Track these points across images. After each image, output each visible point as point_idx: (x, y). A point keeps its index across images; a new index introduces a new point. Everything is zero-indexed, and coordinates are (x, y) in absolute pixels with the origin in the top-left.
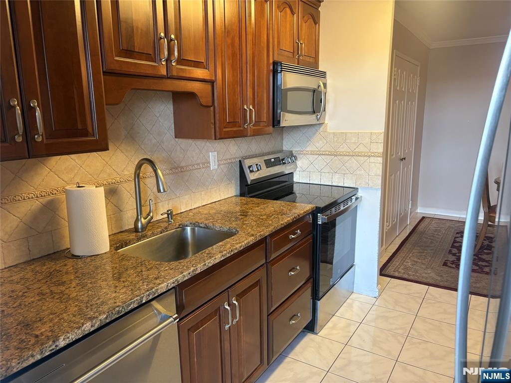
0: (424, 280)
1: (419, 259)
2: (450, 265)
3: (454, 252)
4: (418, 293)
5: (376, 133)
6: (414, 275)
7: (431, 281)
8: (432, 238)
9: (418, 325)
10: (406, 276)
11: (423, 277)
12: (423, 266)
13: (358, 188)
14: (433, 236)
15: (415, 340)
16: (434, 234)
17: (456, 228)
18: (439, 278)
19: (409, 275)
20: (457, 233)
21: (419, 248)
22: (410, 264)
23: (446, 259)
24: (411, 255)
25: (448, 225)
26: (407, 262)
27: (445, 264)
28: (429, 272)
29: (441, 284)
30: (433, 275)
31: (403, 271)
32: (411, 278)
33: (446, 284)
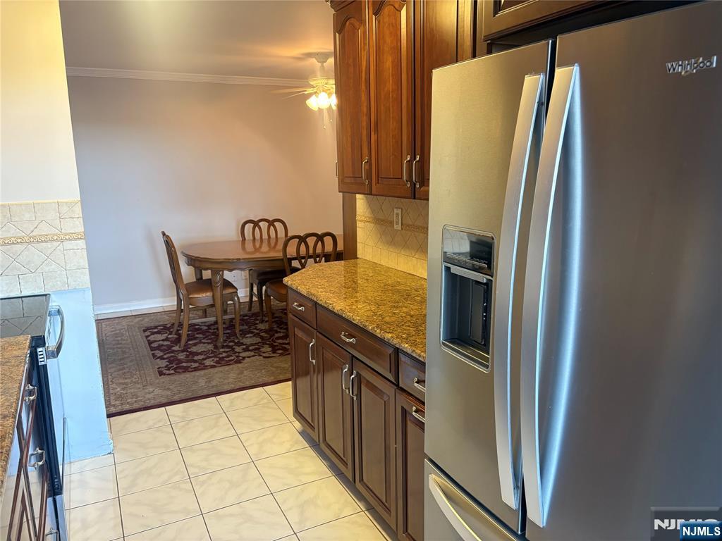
0: (153, 402)
1: (126, 379)
2: (168, 372)
3: (158, 355)
4: (159, 421)
5: (66, 203)
6: (136, 401)
7: (164, 401)
8: (118, 346)
9: (191, 458)
10: (127, 407)
11: (149, 399)
12: (139, 386)
13: (49, 294)
14: (118, 344)
15: (202, 478)
16: (118, 340)
17: (138, 326)
18: (169, 393)
19: (132, 404)
20: (145, 331)
21: (113, 365)
22: (118, 389)
23: (157, 367)
24: (110, 377)
25: (124, 323)
26: (114, 389)
27: (161, 374)
28: (151, 390)
29: (176, 398)
30: (157, 391)
31: (117, 402)
32: (136, 406)
33: (183, 396)
